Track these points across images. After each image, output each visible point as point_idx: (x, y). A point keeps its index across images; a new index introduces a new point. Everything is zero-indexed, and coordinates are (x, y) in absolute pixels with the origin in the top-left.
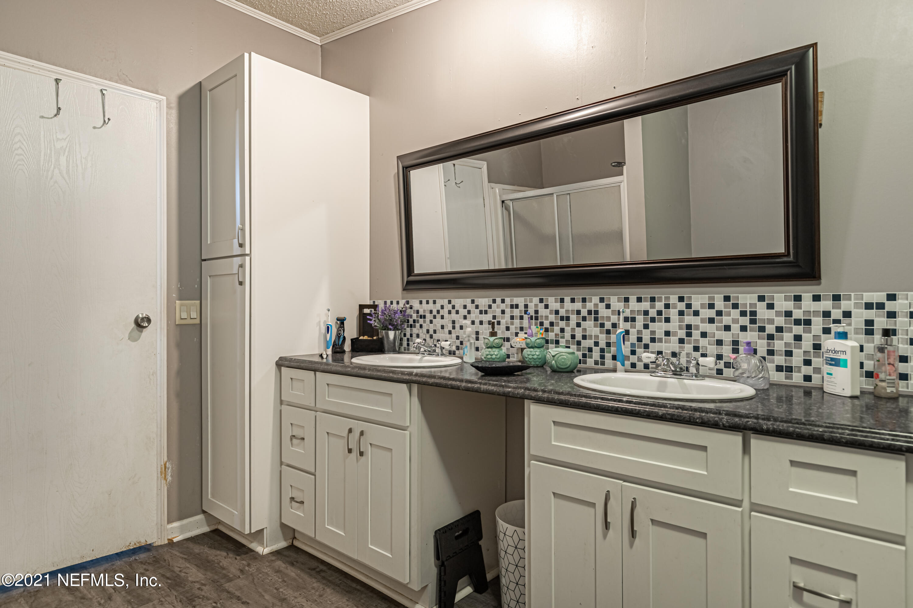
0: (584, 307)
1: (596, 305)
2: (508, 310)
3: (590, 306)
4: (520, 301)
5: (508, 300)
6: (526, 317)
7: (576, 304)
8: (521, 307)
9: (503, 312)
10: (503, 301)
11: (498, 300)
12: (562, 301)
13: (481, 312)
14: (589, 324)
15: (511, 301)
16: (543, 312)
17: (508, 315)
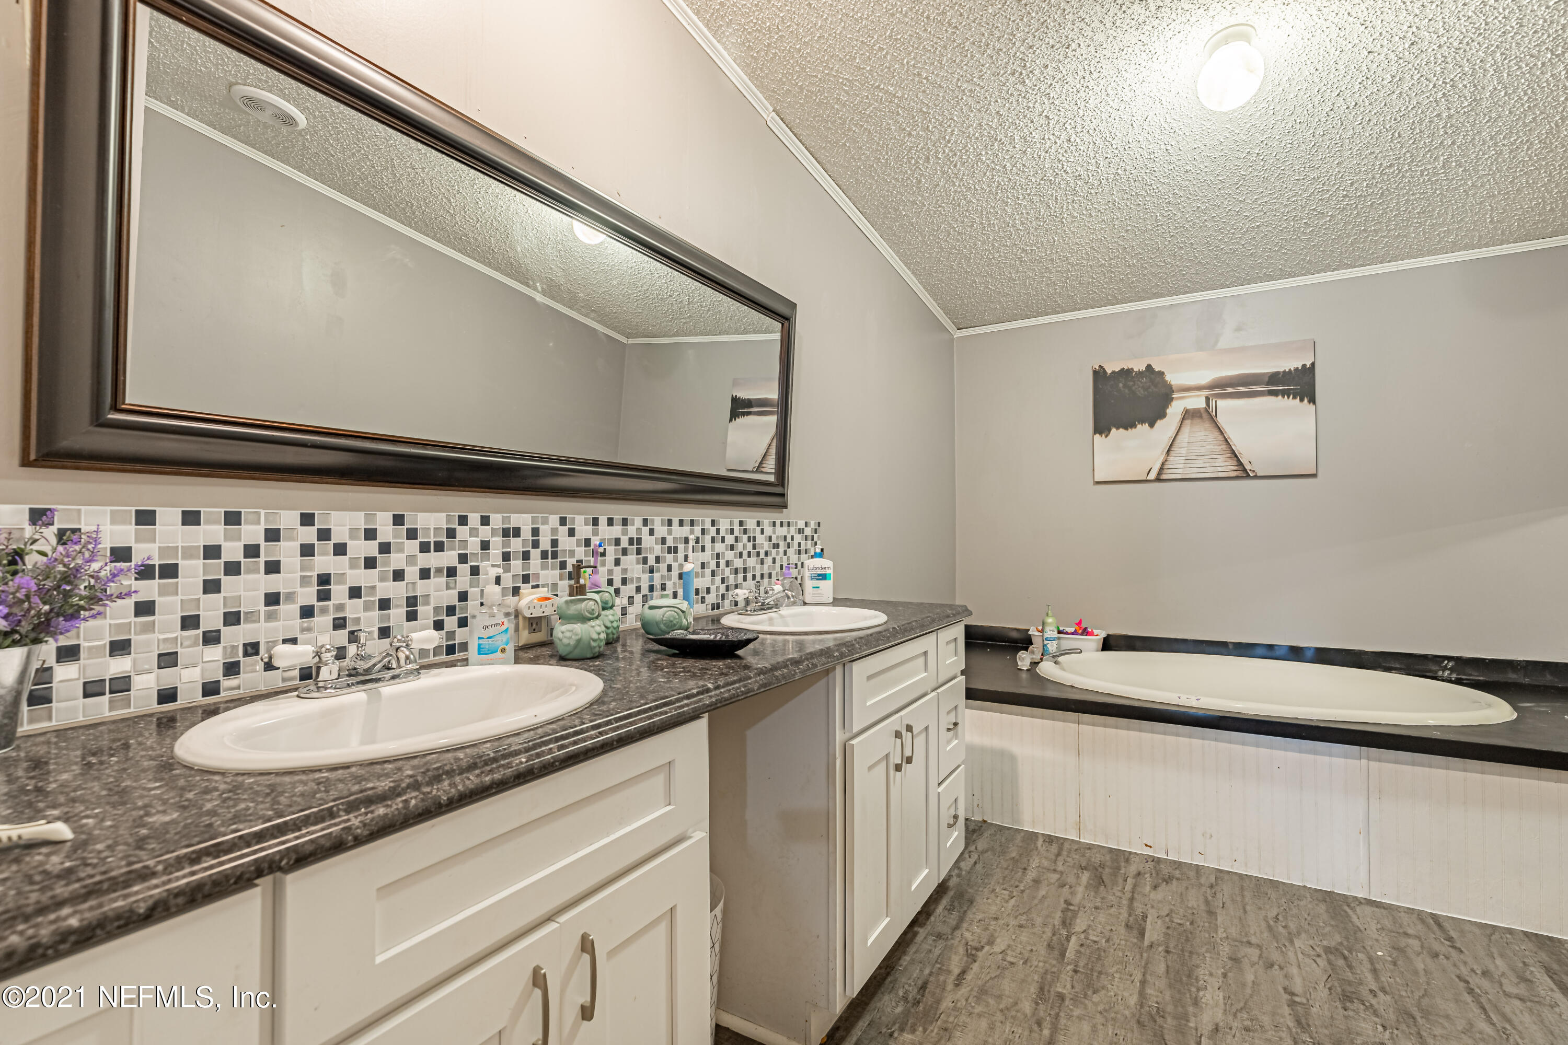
0: (625, 533)
1: (639, 531)
2: (497, 542)
3: (632, 531)
4: (524, 522)
5: (497, 520)
6: (535, 554)
7: (614, 527)
8: (526, 533)
9: (485, 545)
10: (485, 521)
11: (474, 519)
12: (595, 522)
13: (424, 548)
14: (630, 560)
15: (505, 520)
16: (564, 543)
17: (496, 552)
